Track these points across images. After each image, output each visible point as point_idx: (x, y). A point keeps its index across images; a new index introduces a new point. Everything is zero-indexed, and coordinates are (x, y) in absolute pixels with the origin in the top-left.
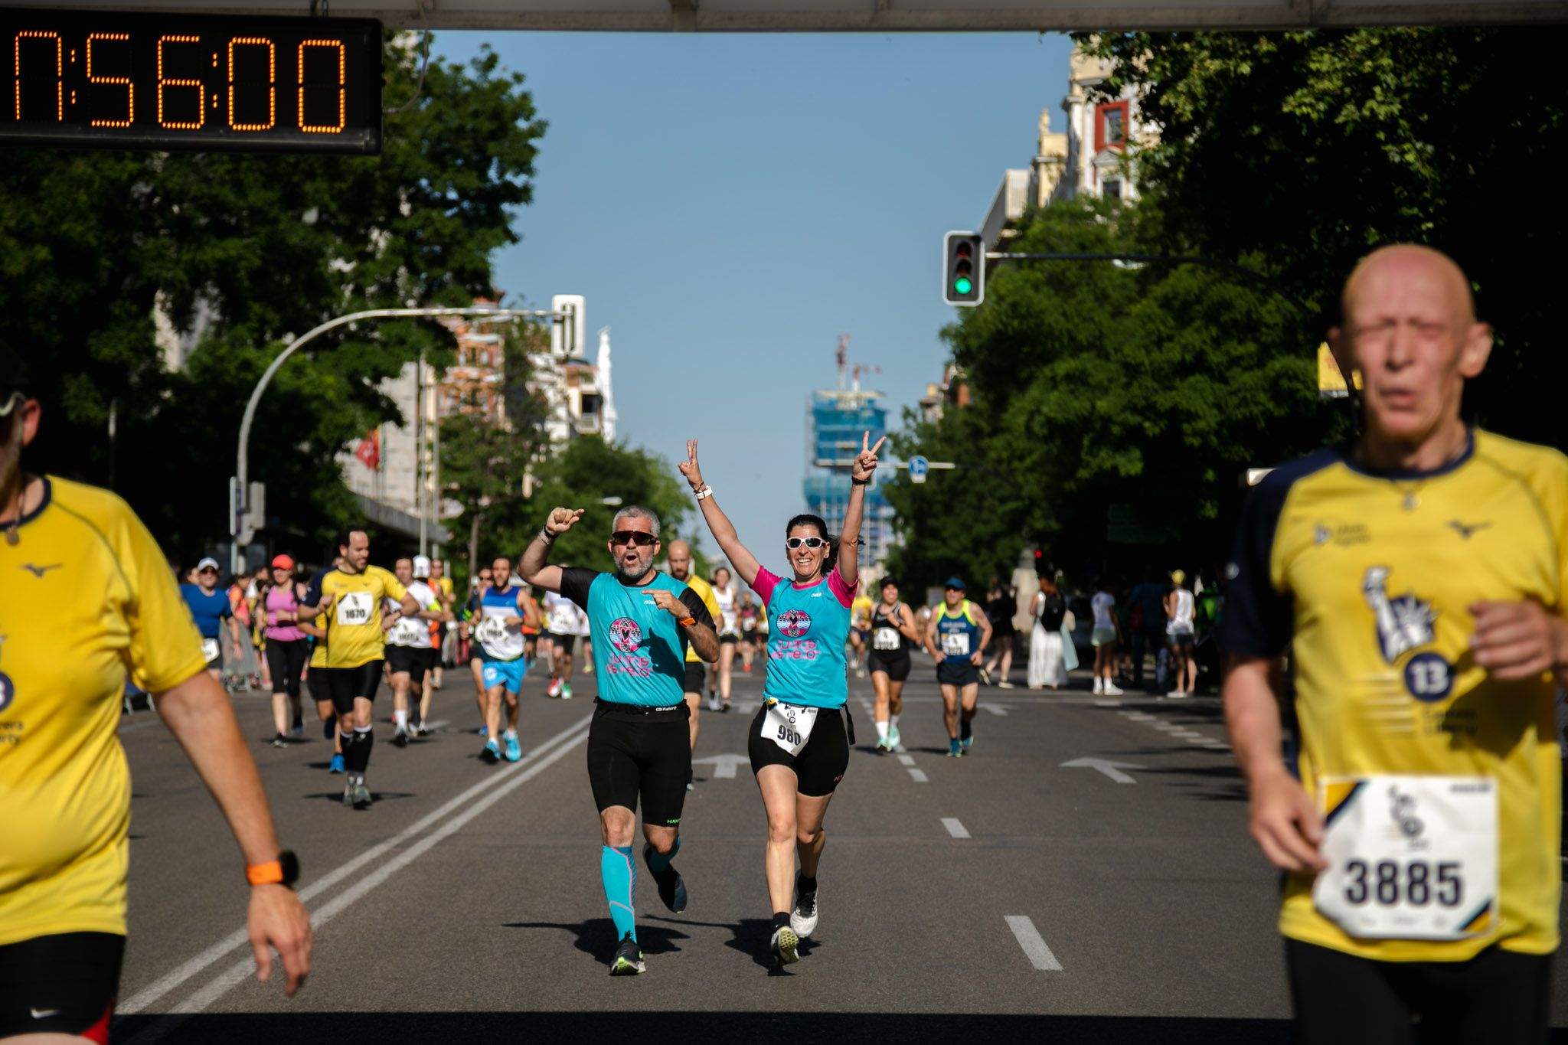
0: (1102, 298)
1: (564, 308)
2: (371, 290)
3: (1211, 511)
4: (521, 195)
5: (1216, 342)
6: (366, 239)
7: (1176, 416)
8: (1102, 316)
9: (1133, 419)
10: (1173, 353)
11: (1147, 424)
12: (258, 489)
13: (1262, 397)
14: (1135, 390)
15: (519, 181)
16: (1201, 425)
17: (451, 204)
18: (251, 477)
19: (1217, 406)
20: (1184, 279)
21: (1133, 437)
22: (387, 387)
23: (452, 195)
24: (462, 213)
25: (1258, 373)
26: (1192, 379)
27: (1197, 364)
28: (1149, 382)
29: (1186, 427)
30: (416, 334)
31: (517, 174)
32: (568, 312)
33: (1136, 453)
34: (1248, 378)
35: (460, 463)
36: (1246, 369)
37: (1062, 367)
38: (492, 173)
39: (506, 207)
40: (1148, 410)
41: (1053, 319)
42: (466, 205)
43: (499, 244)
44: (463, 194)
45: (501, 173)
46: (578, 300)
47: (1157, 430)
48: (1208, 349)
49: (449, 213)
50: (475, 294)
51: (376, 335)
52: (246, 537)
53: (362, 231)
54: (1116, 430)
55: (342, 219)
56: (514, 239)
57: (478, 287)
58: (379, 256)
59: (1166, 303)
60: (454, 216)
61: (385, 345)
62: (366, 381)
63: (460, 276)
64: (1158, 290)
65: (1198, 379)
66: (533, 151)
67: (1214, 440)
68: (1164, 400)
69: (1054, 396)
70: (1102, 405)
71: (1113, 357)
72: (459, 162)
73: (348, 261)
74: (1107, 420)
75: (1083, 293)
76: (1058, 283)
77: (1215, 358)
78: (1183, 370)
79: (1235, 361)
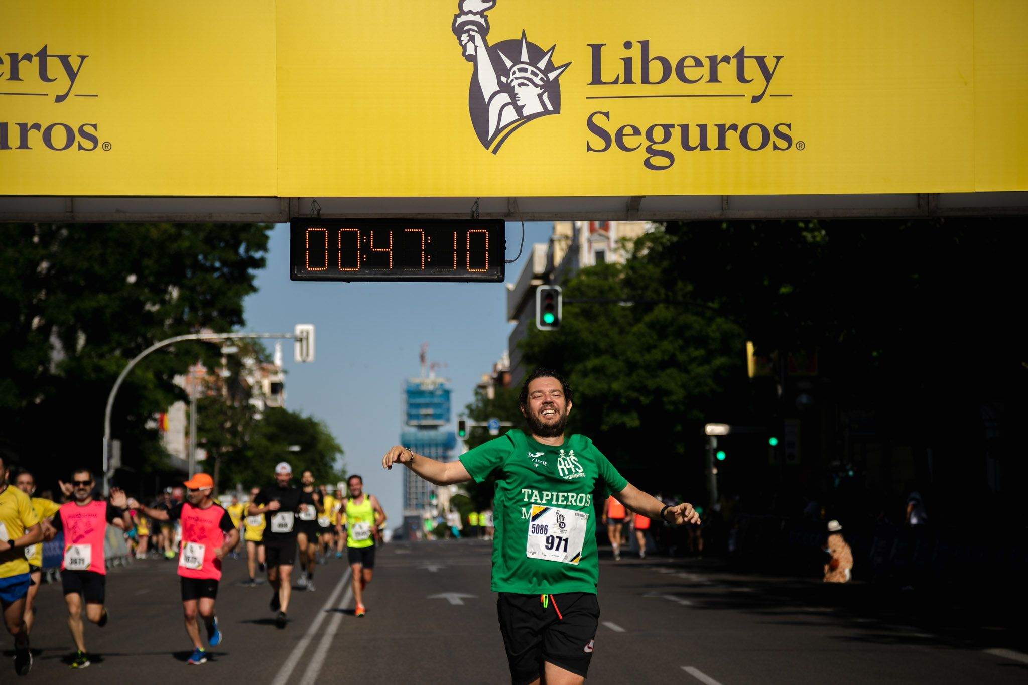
0: (614, 322)
1: (302, 332)
2: (168, 322)
3: (681, 449)
4: (260, 264)
5: (682, 349)
6: (165, 291)
7: (660, 393)
8: (614, 333)
9: (634, 395)
10: (657, 355)
11: (642, 398)
12: (117, 444)
13: (710, 381)
14: (634, 377)
15: (258, 255)
16: (674, 398)
17: (217, 270)
18: (113, 436)
19: (683, 386)
20: (661, 312)
21: (633, 406)
22: (179, 381)
23: (217, 265)
24: (223, 275)
25: (707, 367)
26: (668, 371)
27: (670, 362)
28: (642, 372)
29: (665, 399)
30: (196, 348)
31: (257, 251)
32: (304, 334)
33: (635, 415)
34: (700, 370)
35: (207, 426)
36: (700, 364)
37: (591, 363)
38: (242, 250)
39: (251, 271)
40: (643, 389)
41: (585, 335)
42: (226, 270)
43: (247, 293)
44: (224, 263)
45: (247, 250)
46: (310, 328)
47: (648, 402)
48: (677, 353)
49: (216, 275)
50: (232, 323)
51: (172, 349)
52: (111, 474)
53: (163, 286)
54: (623, 401)
55: (151, 279)
56: (254, 289)
57: (235, 319)
58: (173, 302)
59: (652, 325)
60: (218, 277)
61: (177, 355)
62: (165, 377)
63: (223, 313)
64: (647, 318)
65: (671, 371)
66: (267, 238)
67: (682, 408)
68: (651, 384)
69: (587, 381)
70: (616, 386)
71: (620, 357)
72: (222, 245)
73: (154, 304)
74: (617, 396)
75: (602, 319)
76: (587, 314)
77: (681, 357)
78: (663, 365)
79: (693, 360)
